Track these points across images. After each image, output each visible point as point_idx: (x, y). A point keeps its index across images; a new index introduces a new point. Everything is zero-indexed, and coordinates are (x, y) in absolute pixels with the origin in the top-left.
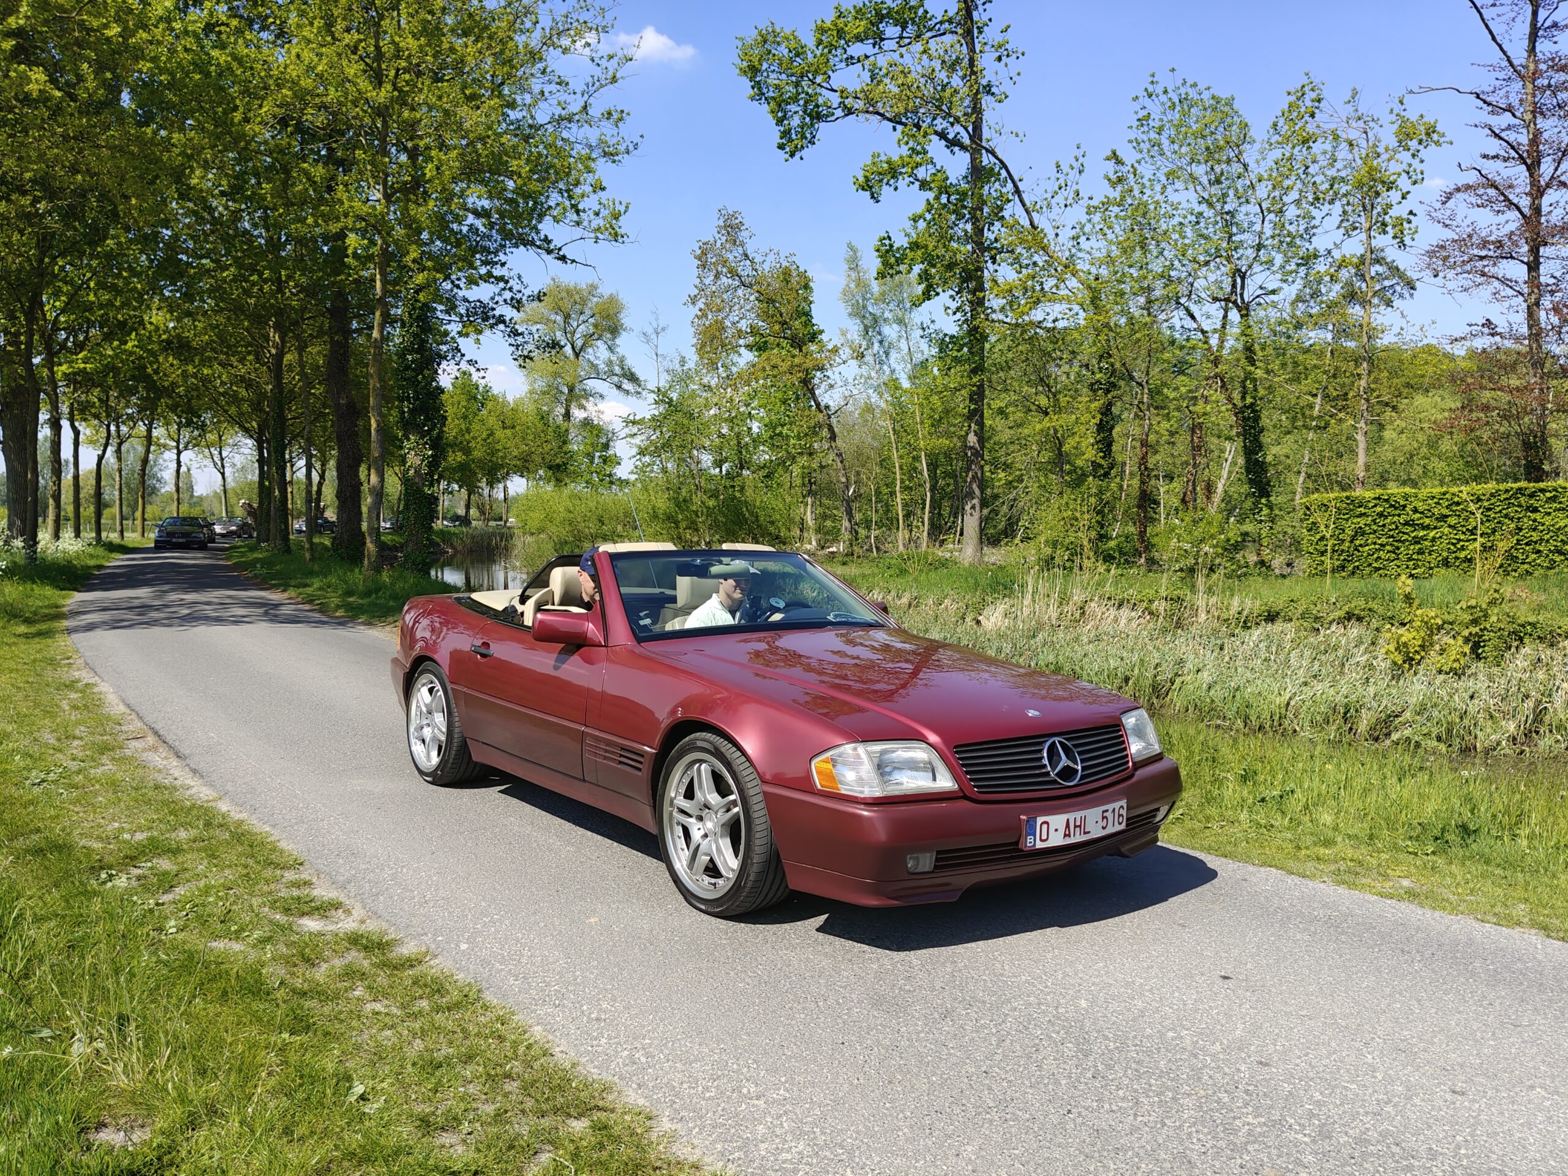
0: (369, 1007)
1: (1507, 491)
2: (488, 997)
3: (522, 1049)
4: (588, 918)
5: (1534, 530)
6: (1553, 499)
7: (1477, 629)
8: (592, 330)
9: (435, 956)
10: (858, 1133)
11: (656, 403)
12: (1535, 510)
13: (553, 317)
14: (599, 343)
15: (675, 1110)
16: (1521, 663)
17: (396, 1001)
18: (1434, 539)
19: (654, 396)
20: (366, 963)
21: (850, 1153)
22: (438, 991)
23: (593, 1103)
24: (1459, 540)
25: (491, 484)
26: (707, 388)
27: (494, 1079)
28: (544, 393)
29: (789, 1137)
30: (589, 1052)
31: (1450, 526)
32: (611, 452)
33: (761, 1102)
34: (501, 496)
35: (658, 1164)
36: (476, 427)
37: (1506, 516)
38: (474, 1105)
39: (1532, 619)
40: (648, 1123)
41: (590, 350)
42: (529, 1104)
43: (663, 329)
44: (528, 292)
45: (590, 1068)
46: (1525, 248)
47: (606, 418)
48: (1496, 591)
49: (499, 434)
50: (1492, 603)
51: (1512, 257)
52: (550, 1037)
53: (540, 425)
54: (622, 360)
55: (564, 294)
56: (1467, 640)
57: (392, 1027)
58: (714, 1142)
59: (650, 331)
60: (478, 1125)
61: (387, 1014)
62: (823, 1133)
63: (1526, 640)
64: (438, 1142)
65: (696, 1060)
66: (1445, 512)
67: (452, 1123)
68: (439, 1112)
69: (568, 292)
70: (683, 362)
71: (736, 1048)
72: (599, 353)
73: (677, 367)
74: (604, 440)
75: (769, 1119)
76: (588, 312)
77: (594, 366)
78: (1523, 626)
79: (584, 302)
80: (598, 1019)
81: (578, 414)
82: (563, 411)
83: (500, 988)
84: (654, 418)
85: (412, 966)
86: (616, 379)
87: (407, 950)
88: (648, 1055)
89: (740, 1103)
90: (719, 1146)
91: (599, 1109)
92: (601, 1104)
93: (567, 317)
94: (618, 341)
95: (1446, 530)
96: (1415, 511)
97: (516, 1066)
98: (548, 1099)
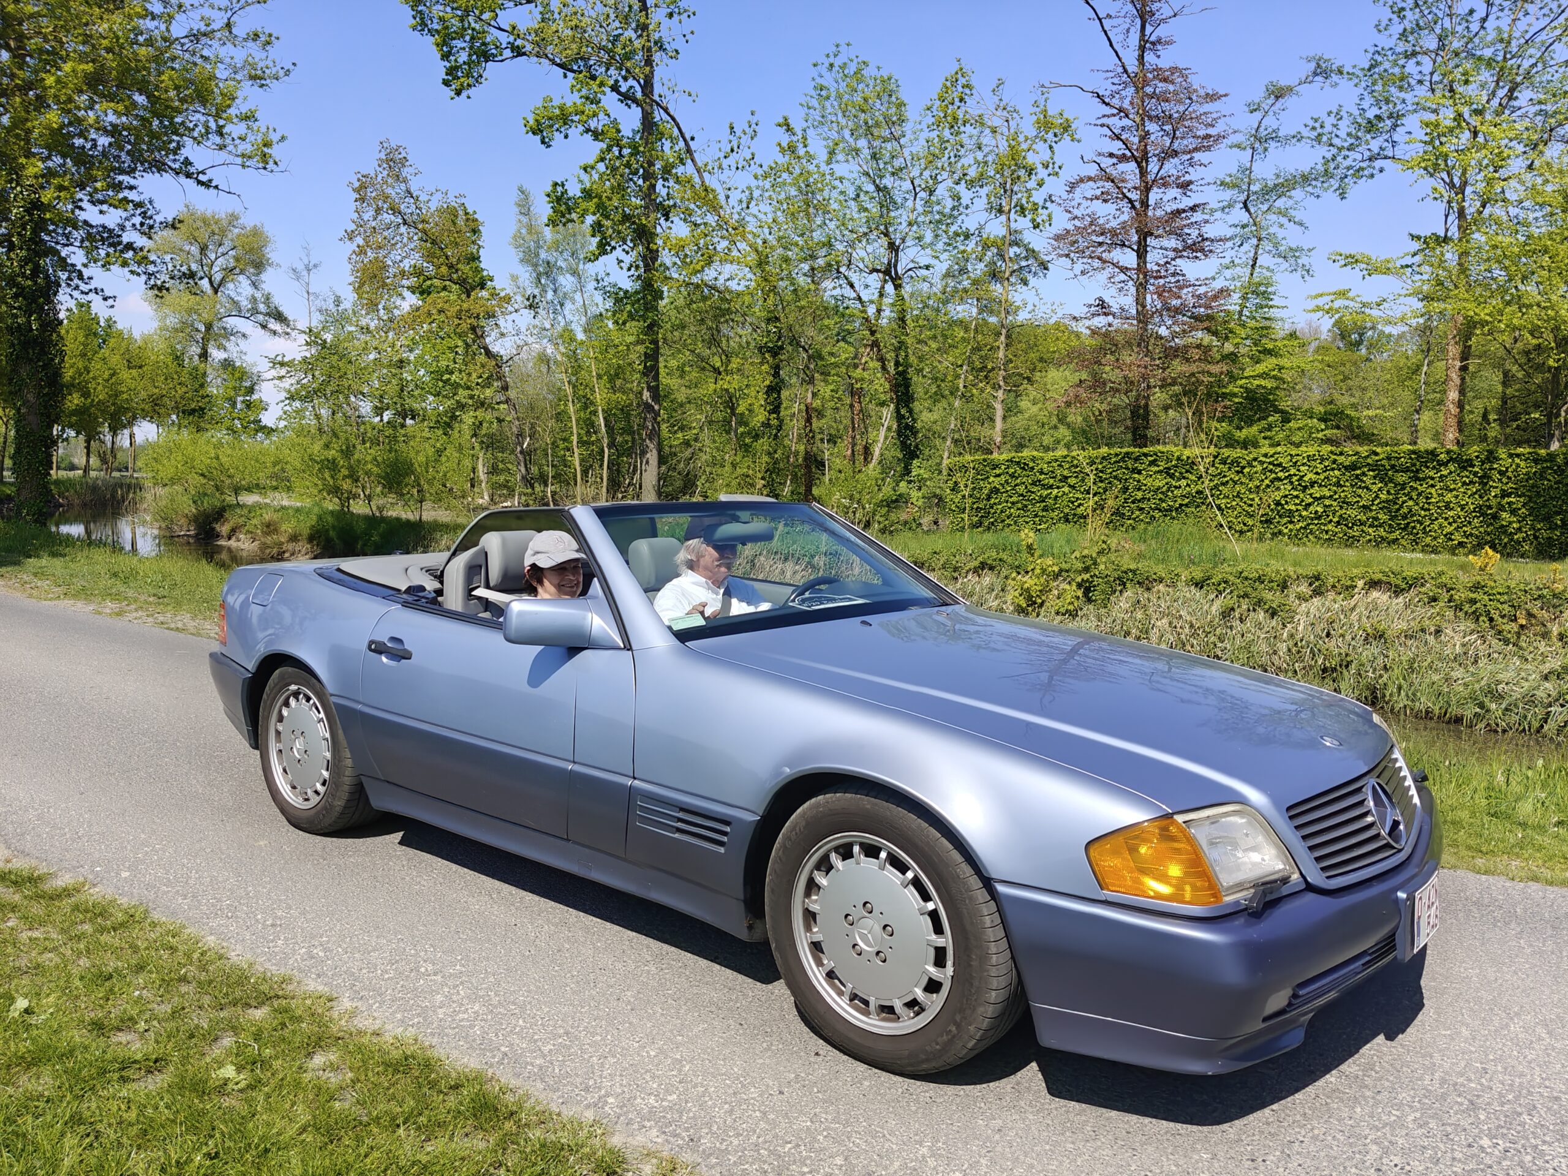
0: (25, 936)
1: (1117, 455)
2: (156, 916)
3: (196, 956)
4: (256, 841)
5: (1139, 489)
6: (1153, 463)
7: (1088, 576)
8: (232, 263)
9: (95, 885)
10: (529, 992)
11: (307, 344)
12: (1139, 472)
13: (187, 248)
14: (241, 278)
15: (355, 992)
16: (1124, 605)
17: (54, 927)
18: (1056, 497)
19: (307, 337)
20: (17, 897)
21: (523, 1008)
22: (101, 914)
23: (272, 994)
24: (1078, 499)
25: (114, 430)
26: (366, 330)
27: (169, 983)
28: (176, 330)
29: (465, 1001)
30: (265, 953)
31: (1070, 486)
32: (255, 397)
33: (439, 978)
34: (126, 443)
35: (341, 1034)
36: (96, 366)
37: (1115, 477)
38: (150, 1006)
39: (1133, 566)
40: (328, 1004)
41: (231, 286)
42: (206, 1000)
43: (315, 266)
44: (159, 218)
45: (268, 965)
46: (1135, 238)
47: (249, 359)
48: (1104, 542)
49: (125, 375)
50: (1101, 552)
51: (1124, 245)
52: (225, 944)
53: (173, 367)
54: (268, 298)
55: (199, 224)
56: (1079, 586)
57: (55, 949)
58: (395, 1012)
59: (300, 267)
60: (155, 1023)
61: (45, 939)
62: (496, 995)
63: (1128, 585)
64: (114, 1039)
65: (374, 950)
66: (1066, 473)
67: (127, 1023)
68: (112, 1016)
69: (206, 222)
70: (338, 302)
71: (413, 937)
72: (241, 289)
73: (332, 307)
74: (248, 384)
75: (446, 989)
76: (228, 244)
77: (235, 303)
78: (1126, 573)
79: (223, 232)
80: (272, 925)
81: (216, 355)
82: (199, 351)
83: (168, 907)
84: (305, 359)
85: (69, 896)
86: (261, 317)
87: (64, 880)
88: (325, 950)
89: (418, 980)
90: (399, 1016)
91: (278, 997)
92: (280, 993)
93: (203, 249)
94: (263, 277)
95: (1066, 489)
96: (1042, 473)
97: (192, 971)
98: (227, 994)
